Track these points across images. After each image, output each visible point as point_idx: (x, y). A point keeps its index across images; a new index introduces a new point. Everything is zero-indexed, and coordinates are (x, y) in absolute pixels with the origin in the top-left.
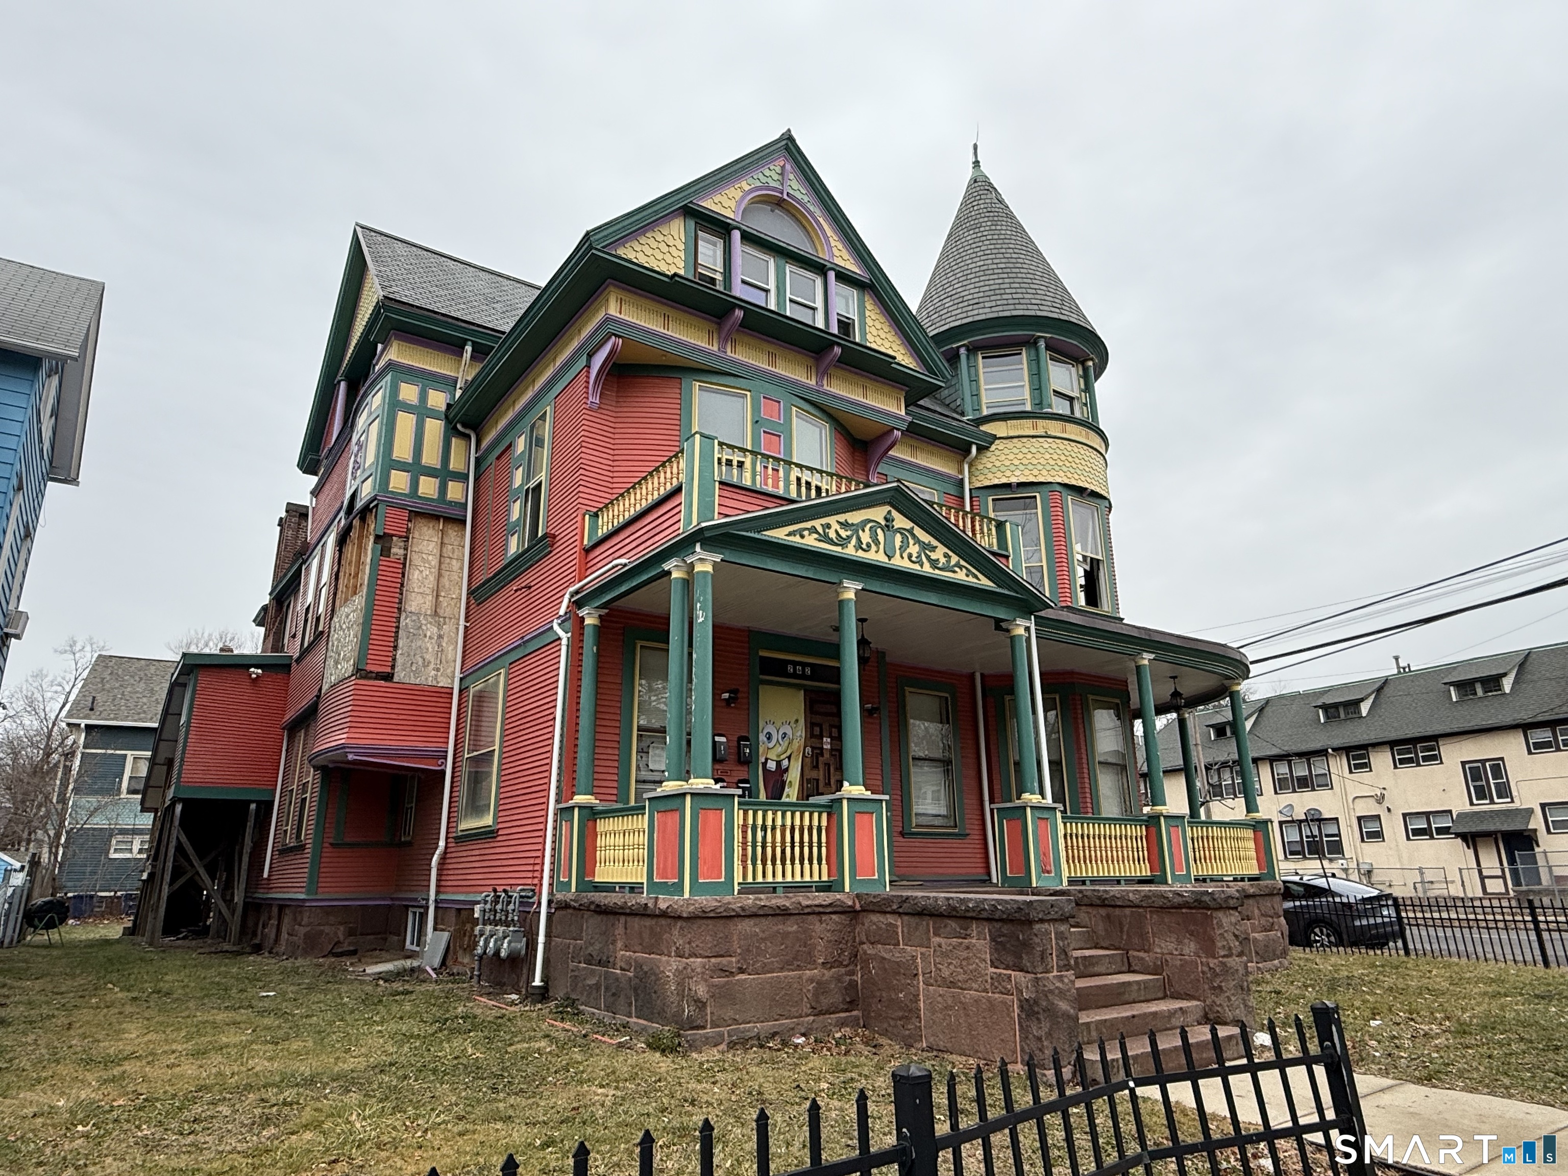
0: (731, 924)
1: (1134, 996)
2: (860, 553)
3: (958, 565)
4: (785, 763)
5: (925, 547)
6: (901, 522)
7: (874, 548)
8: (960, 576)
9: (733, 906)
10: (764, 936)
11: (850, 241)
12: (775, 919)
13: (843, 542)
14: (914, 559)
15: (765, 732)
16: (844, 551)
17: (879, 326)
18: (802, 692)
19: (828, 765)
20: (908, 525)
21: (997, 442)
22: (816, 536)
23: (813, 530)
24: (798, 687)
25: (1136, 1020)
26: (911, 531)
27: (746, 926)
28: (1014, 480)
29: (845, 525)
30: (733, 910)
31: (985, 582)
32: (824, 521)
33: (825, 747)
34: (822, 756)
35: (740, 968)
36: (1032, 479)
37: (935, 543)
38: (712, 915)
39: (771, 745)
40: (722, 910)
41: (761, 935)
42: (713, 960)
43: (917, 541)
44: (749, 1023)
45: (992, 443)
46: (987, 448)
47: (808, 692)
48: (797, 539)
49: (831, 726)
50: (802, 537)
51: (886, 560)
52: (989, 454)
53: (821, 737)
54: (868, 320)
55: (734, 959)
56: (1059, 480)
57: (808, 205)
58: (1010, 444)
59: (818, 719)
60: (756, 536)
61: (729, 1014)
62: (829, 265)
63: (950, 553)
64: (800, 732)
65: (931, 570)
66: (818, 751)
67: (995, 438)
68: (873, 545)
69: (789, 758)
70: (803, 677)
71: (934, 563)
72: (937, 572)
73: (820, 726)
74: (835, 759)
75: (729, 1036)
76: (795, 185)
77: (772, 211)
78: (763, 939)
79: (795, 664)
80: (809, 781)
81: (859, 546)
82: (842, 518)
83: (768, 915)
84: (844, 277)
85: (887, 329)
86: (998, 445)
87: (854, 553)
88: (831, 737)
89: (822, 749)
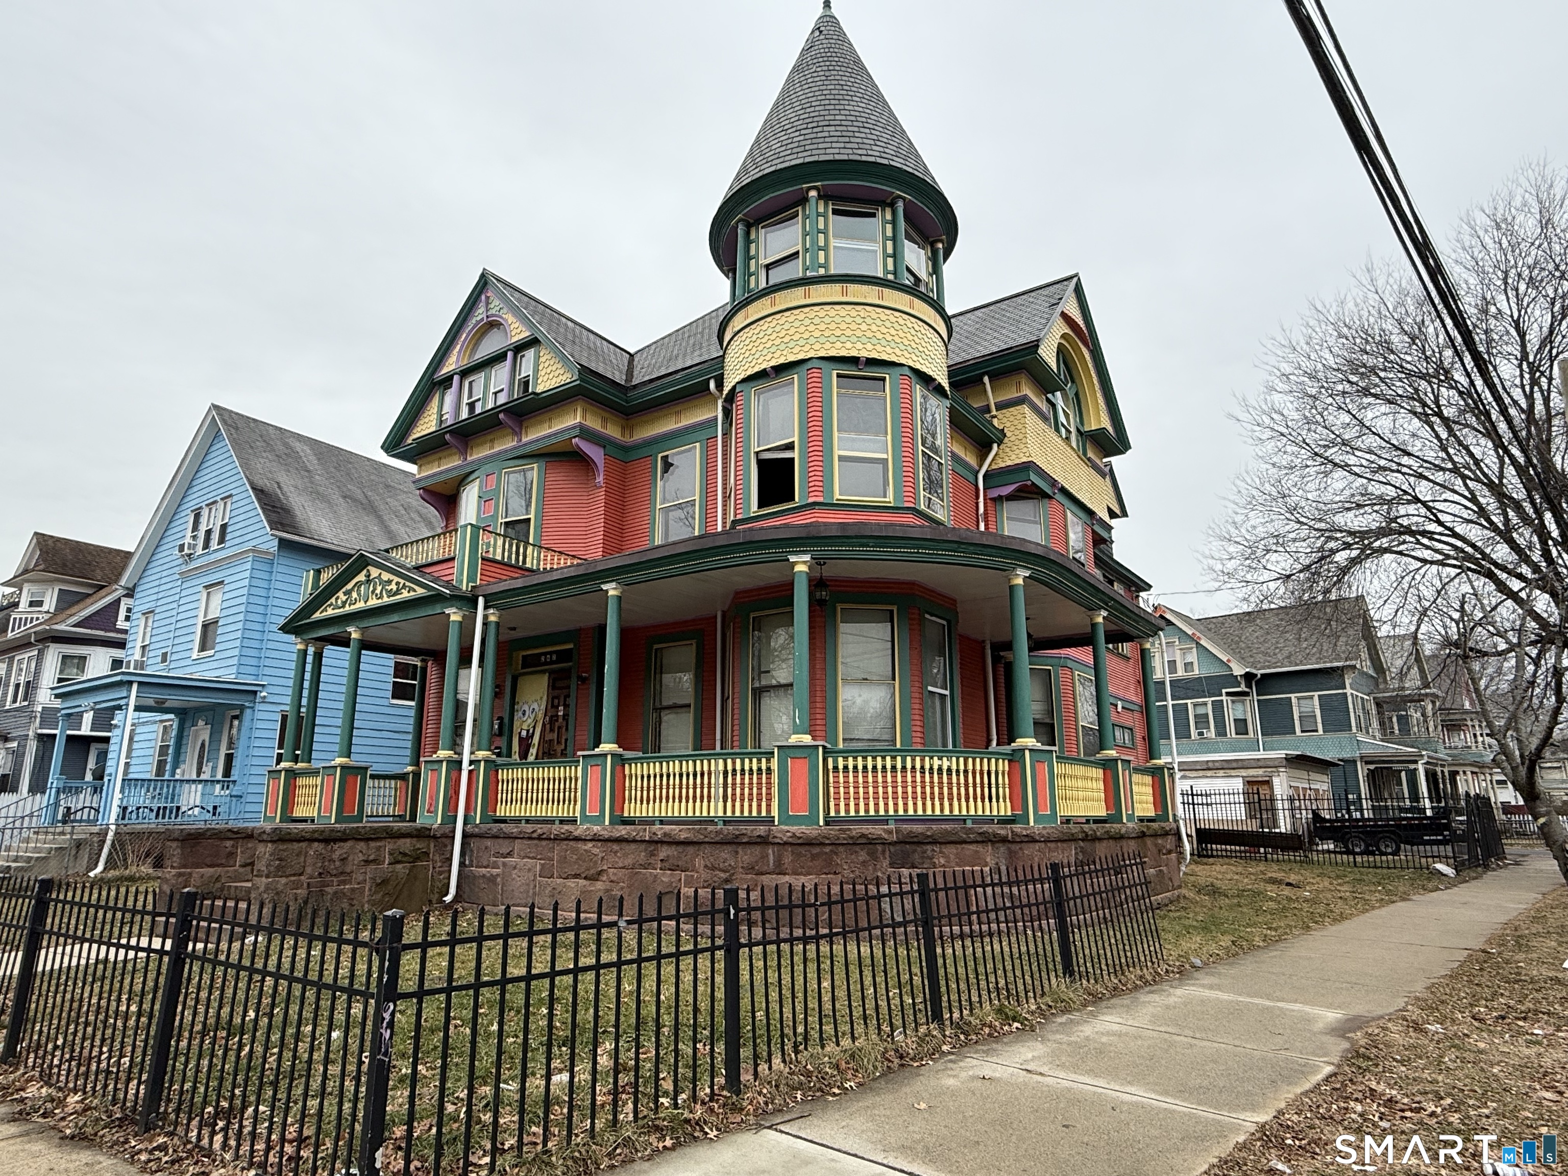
2: (352, 607)
3: (404, 587)
5: (385, 584)
6: (374, 573)
8: (404, 595)
13: (343, 604)
14: (378, 596)
15: (521, 710)
16: (344, 610)
17: (547, 364)
18: (546, 677)
19: (559, 727)
22: (332, 607)
23: (331, 604)
24: (543, 672)
26: (379, 577)
29: (345, 593)
31: (419, 591)
33: (559, 713)
34: (556, 720)
39: (524, 719)
43: (381, 582)
47: (551, 672)
48: (323, 614)
49: (566, 697)
50: (326, 611)
51: (363, 604)
53: (558, 707)
54: (540, 366)
59: (557, 692)
64: (544, 704)
65: (387, 600)
66: (553, 719)
68: (358, 598)
69: (535, 725)
70: (552, 663)
71: (389, 594)
73: (558, 698)
74: (566, 722)
76: (493, 304)
79: (545, 654)
81: (351, 603)
82: (345, 588)
85: (553, 362)
87: (348, 609)
88: (565, 705)
89: (557, 715)
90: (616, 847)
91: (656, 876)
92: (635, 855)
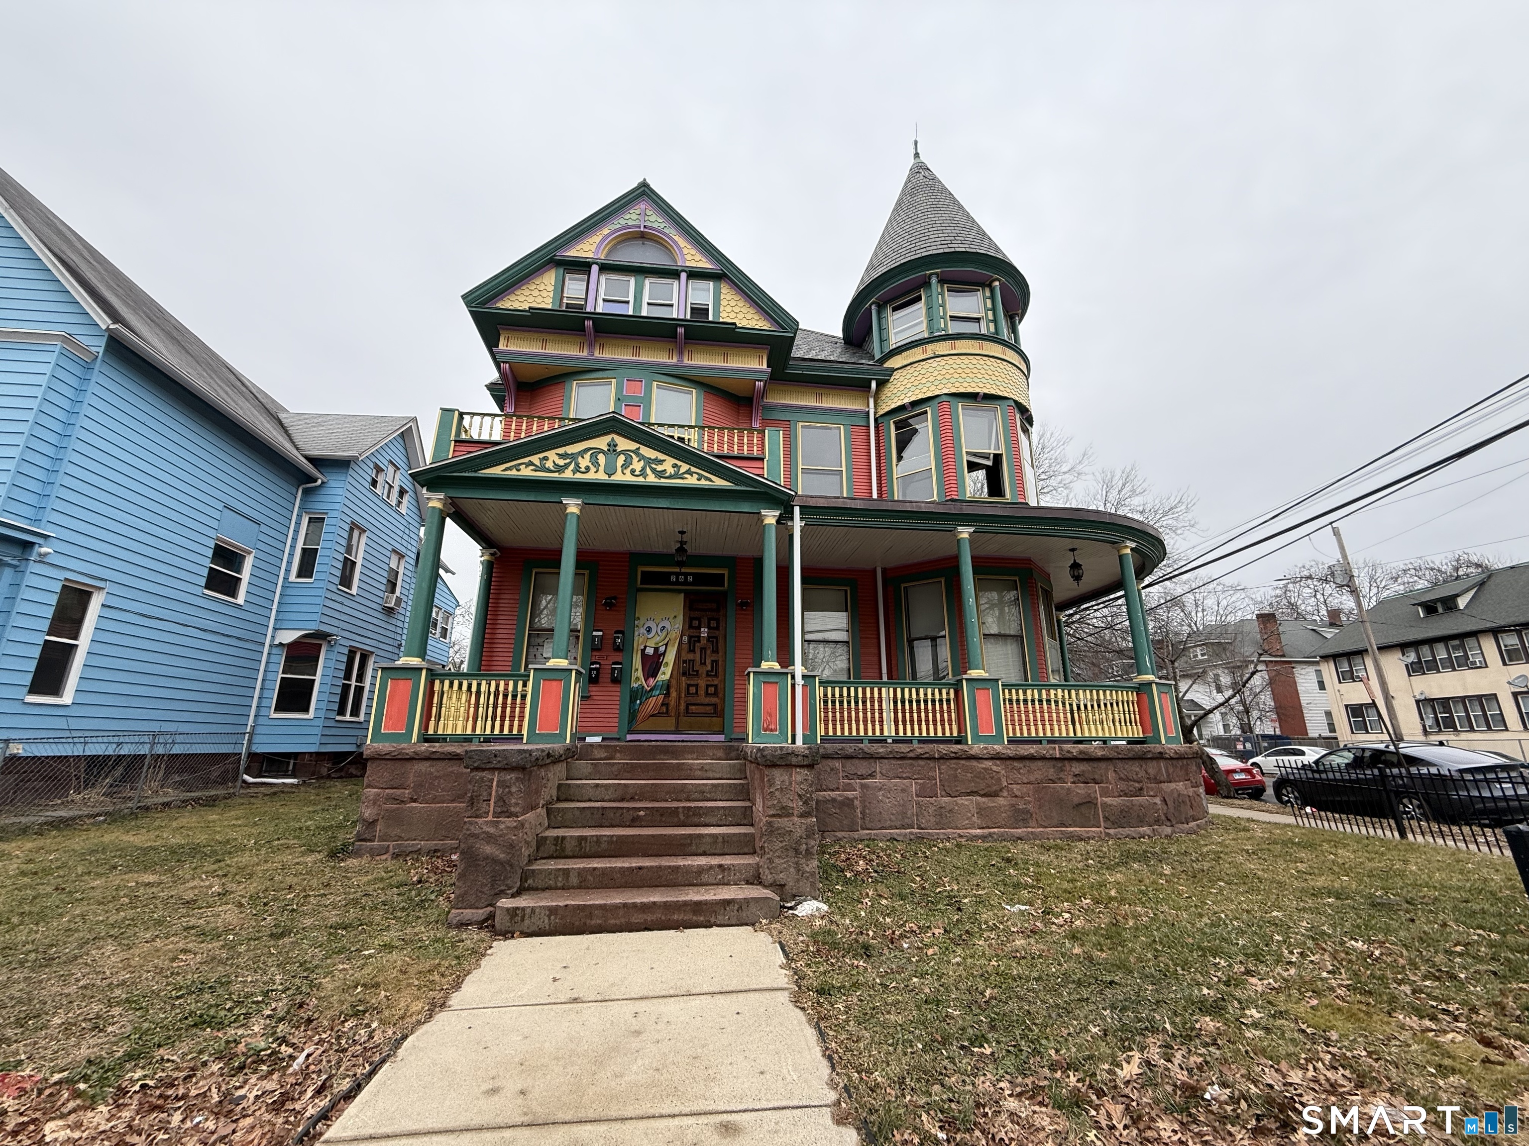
0: (408, 765)
1: (707, 848)
2: (578, 476)
3: (688, 472)
4: (662, 649)
5: (649, 461)
6: (624, 444)
7: (593, 469)
8: (691, 481)
9: (407, 751)
10: (438, 775)
11: (701, 245)
12: (452, 762)
13: (560, 469)
14: (637, 473)
15: (645, 626)
16: (561, 476)
17: (733, 303)
18: (682, 595)
19: (703, 649)
20: (633, 446)
21: (895, 373)
22: (533, 467)
23: (531, 463)
24: (679, 591)
25: (641, 872)
26: (636, 452)
27: (423, 767)
28: (906, 401)
29: (561, 456)
30: (407, 754)
31: (719, 483)
32: (541, 455)
33: (702, 635)
34: (699, 641)
35: (412, 798)
36: (921, 396)
37: (661, 456)
38: (387, 757)
39: (650, 636)
40: (396, 753)
41: (436, 774)
42: (387, 791)
43: (642, 457)
44: (415, 840)
45: (891, 376)
46: (888, 381)
47: (687, 594)
48: (514, 473)
49: (709, 620)
50: (518, 470)
51: (606, 477)
52: (889, 385)
53: (699, 628)
54: (724, 303)
55: (407, 791)
56: (946, 391)
57: (665, 230)
58: (904, 372)
59: (697, 614)
60: (473, 474)
61: (397, 831)
62: (680, 269)
63: (679, 463)
64: (679, 624)
65: (657, 480)
66: (694, 639)
67: (894, 370)
68: (592, 467)
69: (666, 645)
70: (685, 583)
71: (660, 474)
72: (663, 480)
73: (699, 619)
74: (713, 645)
75: (394, 849)
76: (653, 218)
77: (643, 244)
78: (436, 777)
79: (678, 574)
80: (684, 662)
81: (577, 469)
82: (561, 451)
83: (445, 759)
84: (695, 275)
85: (741, 304)
86: (896, 375)
87: (572, 476)
88: (709, 627)
89: (699, 637)
90: (1016, 764)
91: (1069, 789)
92: (1039, 772)
